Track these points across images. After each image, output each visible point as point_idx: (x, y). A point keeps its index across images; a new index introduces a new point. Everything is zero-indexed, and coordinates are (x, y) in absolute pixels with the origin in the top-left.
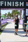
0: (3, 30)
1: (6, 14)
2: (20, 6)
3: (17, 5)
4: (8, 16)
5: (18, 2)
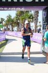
1: (2, 19)
4: (7, 25)
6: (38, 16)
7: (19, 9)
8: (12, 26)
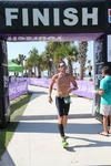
0: (17, 124)
1: (22, 57)
2: (85, 23)
3: (71, 20)
5: (75, 11)
6: (86, 50)
7: (53, 39)
8: (39, 68)
